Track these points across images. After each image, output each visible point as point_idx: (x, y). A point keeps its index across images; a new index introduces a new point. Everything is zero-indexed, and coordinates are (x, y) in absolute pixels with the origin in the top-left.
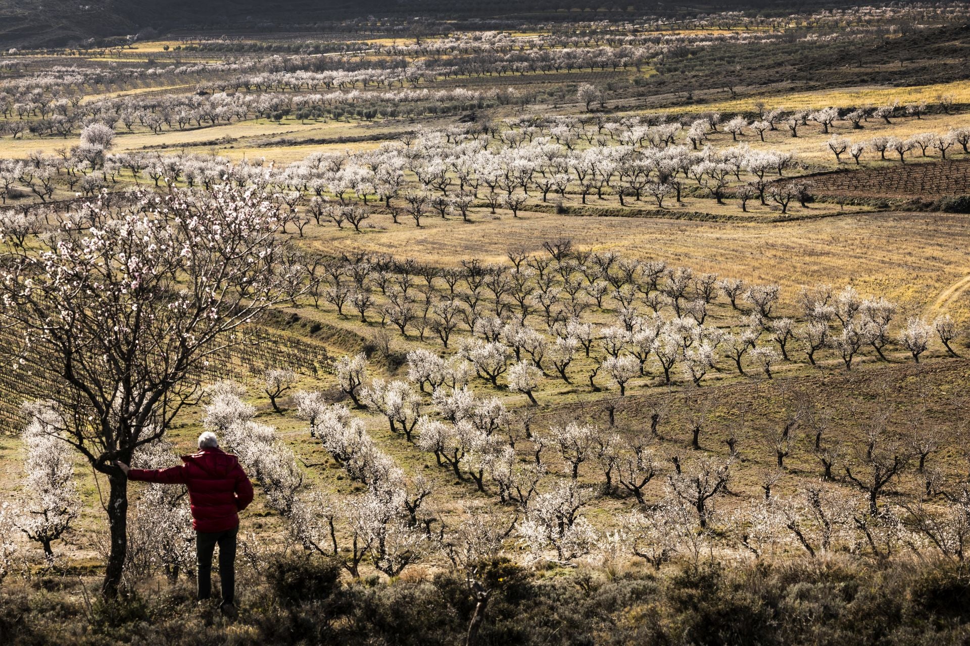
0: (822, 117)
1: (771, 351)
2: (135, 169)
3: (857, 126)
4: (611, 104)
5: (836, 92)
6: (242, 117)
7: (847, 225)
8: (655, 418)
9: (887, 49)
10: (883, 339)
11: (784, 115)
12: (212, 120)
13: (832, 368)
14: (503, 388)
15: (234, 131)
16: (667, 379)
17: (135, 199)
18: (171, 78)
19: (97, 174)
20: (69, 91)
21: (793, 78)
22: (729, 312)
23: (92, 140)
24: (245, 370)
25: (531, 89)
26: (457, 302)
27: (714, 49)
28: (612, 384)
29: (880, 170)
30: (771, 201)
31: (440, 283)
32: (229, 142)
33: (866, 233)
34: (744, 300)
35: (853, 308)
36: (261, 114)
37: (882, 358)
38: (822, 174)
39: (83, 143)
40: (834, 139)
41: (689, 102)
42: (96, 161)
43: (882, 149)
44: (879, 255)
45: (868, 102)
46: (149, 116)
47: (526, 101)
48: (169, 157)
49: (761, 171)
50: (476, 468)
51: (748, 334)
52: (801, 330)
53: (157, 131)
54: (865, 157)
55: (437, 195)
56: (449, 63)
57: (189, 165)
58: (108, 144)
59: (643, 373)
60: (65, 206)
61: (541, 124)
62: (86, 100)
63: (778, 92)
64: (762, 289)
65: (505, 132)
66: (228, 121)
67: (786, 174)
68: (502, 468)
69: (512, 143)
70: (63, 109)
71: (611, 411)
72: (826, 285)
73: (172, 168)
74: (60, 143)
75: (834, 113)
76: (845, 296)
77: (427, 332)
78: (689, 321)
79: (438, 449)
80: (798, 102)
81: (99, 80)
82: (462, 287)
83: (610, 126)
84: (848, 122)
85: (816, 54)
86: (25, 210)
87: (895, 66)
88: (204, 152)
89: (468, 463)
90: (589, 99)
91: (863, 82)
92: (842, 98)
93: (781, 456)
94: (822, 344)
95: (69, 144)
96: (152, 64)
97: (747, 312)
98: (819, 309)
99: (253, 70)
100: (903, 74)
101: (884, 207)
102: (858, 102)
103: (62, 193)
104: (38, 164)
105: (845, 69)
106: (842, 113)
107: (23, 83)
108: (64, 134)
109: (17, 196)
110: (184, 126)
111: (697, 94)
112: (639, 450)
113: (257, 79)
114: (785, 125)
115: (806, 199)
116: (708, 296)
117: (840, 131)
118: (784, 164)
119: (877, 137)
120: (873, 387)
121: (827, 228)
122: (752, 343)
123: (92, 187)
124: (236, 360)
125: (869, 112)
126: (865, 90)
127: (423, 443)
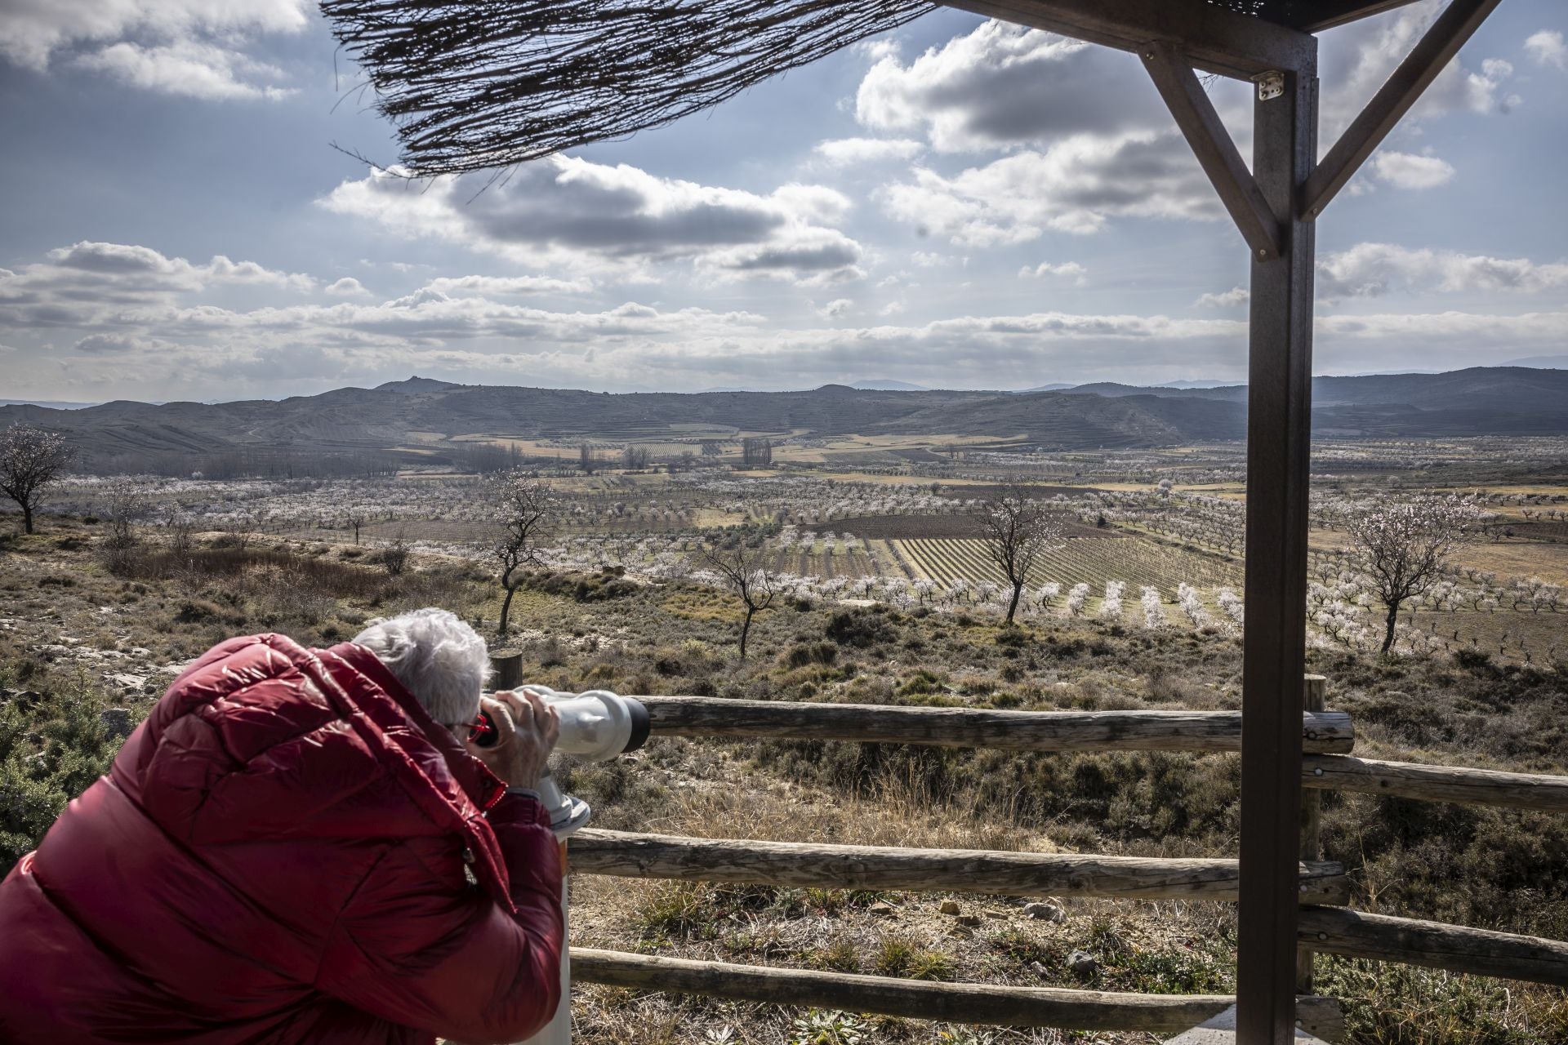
0: (1518, 498)
1: (1493, 601)
2: (1182, 499)
3: (1537, 503)
4: (1405, 485)
5: (1525, 487)
6: (1226, 481)
7: (1532, 548)
8: (1434, 624)
9: (1555, 469)
10: (1555, 603)
11: (1496, 496)
12: (1214, 481)
13: (1526, 613)
14: (1355, 604)
15: (1225, 486)
16: (1437, 608)
17: (1182, 510)
18: (1195, 463)
19: (1165, 499)
20: (1151, 466)
21: (1502, 479)
22: (1468, 582)
23: (1163, 486)
24: (1232, 583)
25: (1363, 476)
26: (1330, 565)
27: (1457, 464)
28: (1410, 608)
29: (1550, 524)
30: (1490, 534)
31: (1322, 556)
32: (1222, 490)
33: (1543, 553)
34: (1477, 577)
35: (1538, 586)
36: (1235, 480)
37: (1554, 611)
38: (1518, 523)
39: (1159, 487)
40: (1525, 509)
41: (1446, 486)
42: (1165, 494)
43: (1553, 515)
44: (1551, 564)
45: (1544, 493)
46: (1186, 478)
47: (1362, 481)
48: (1196, 495)
49: (1485, 520)
50: (1346, 636)
51: (1481, 592)
52: (1510, 594)
53: (1189, 484)
54: (1542, 518)
55: (1318, 519)
56: (1323, 463)
57: (1205, 498)
58: (1170, 488)
59: (1424, 604)
60: (1152, 511)
61: (1370, 492)
62: (1158, 470)
63: (1493, 485)
64: (1486, 574)
65: (1352, 494)
66: (1220, 482)
67: (1497, 522)
68: (1360, 638)
69: (1355, 499)
70: (1149, 473)
71: (1411, 619)
72: (1522, 575)
73: (1198, 499)
74: (1149, 487)
75: (1525, 496)
76: (1534, 580)
77: (1316, 576)
78: (1449, 584)
79: (1326, 626)
80: (1506, 491)
81: (1164, 462)
82: (1332, 558)
83: (1404, 495)
84: (1532, 501)
85: (1512, 469)
86: (1136, 511)
87: (1559, 476)
88: (1212, 494)
89: (1342, 633)
90: (1394, 482)
91: (1541, 483)
92: (1530, 490)
93: (1502, 649)
94: (1520, 601)
95: (1153, 487)
96: (1186, 457)
97: (1480, 583)
98: (1519, 585)
99: (1231, 461)
100: (1563, 481)
101: (1553, 541)
102: (1538, 492)
103: (1150, 506)
104: (1140, 494)
105: (1531, 476)
106: (1529, 497)
107: (1132, 462)
108: (1150, 483)
109: (1132, 506)
110: (1201, 482)
111: (1450, 483)
112: (1427, 638)
113: (1233, 465)
114: (1497, 500)
115: (1509, 534)
116: (1457, 572)
117: (1528, 504)
118: (1497, 518)
119: (1549, 509)
120: (1550, 623)
121: (1521, 549)
122: (1482, 597)
123: (1163, 503)
124: (1227, 579)
125: (1544, 497)
126: (1542, 487)
127: (1320, 623)
